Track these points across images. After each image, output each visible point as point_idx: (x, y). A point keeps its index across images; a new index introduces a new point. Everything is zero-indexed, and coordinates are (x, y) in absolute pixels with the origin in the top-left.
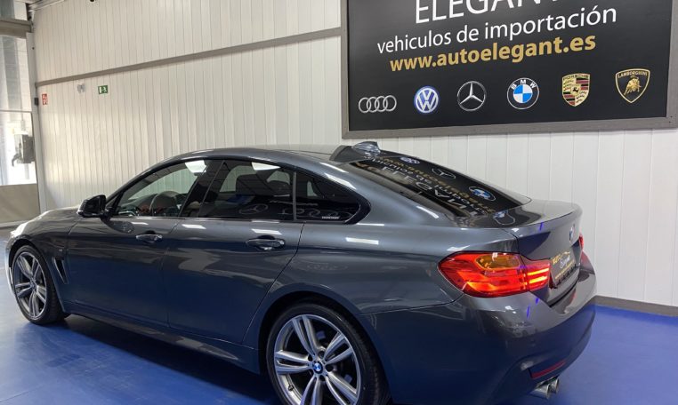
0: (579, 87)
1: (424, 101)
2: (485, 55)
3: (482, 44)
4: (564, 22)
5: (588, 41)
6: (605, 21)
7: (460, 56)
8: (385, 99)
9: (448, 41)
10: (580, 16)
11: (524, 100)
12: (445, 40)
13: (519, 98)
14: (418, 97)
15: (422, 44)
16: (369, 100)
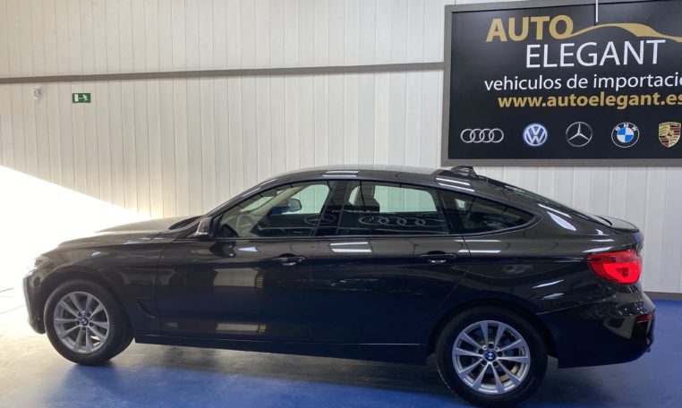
0: (672, 132)
1: (532, 136)
2: (593, 101)
3: (590, 91)
4: (661, 81)
5: (680, 98)
7: (569, 100)
8: (491, 131)
10: (674, 78)
11: (627, 139)
12: (555, 85)
13: (621, 138)
14: (527, 132)
15: (533, 85)
16: (473, 132)
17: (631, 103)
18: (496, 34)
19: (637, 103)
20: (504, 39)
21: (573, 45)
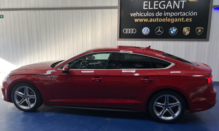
0: (187, 30)
1: (145, 31)
2: (164, 20)
3: (163, 17)
4: (185, 14)
5: (190, 19)
6: (194, 15)
7: (156, 20)
8: (132, 30)
9: (153, 15)
10: (188, 13)
11: (173, 32)
13: (172, 32)
14: (143, 30)
15: (145, 15)
16: (127, 30)
17: (175, 21)
21: (158, 2)
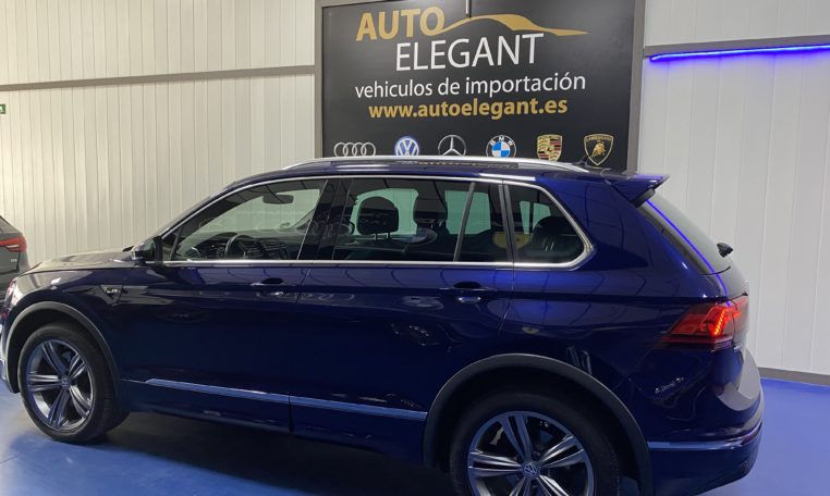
0: (552, 147)
1: (404, 151)
2: (466, 110)
3: (462, 98)
4: (539, 84)
5: (560, 104)
6: (575, 88)
7: (441, 109)
8: (364, 145)
9: (429, 92)
10: (554, 80)
12: (427, 91)
13: (497, 155)
14: (398, 147)
15: (403, 92)
16: (345, 146)
17: (506, 112)
18: (367, 31)
19: (512, 112)
20: (373, 37)
21: (444, 42)
